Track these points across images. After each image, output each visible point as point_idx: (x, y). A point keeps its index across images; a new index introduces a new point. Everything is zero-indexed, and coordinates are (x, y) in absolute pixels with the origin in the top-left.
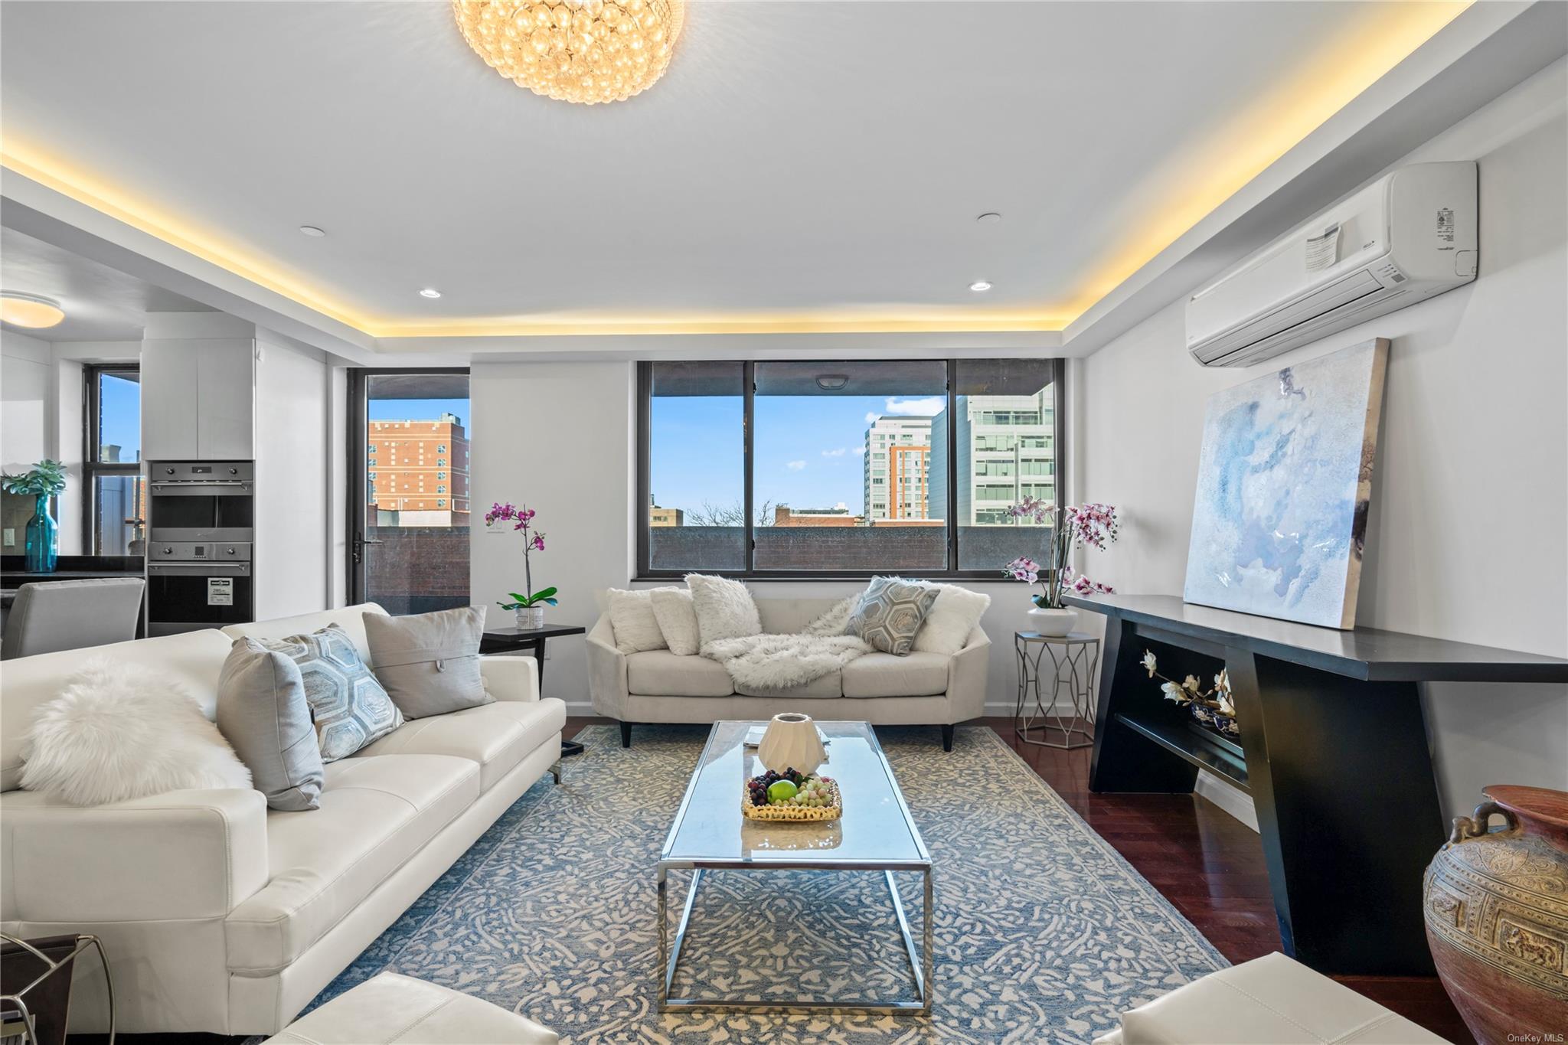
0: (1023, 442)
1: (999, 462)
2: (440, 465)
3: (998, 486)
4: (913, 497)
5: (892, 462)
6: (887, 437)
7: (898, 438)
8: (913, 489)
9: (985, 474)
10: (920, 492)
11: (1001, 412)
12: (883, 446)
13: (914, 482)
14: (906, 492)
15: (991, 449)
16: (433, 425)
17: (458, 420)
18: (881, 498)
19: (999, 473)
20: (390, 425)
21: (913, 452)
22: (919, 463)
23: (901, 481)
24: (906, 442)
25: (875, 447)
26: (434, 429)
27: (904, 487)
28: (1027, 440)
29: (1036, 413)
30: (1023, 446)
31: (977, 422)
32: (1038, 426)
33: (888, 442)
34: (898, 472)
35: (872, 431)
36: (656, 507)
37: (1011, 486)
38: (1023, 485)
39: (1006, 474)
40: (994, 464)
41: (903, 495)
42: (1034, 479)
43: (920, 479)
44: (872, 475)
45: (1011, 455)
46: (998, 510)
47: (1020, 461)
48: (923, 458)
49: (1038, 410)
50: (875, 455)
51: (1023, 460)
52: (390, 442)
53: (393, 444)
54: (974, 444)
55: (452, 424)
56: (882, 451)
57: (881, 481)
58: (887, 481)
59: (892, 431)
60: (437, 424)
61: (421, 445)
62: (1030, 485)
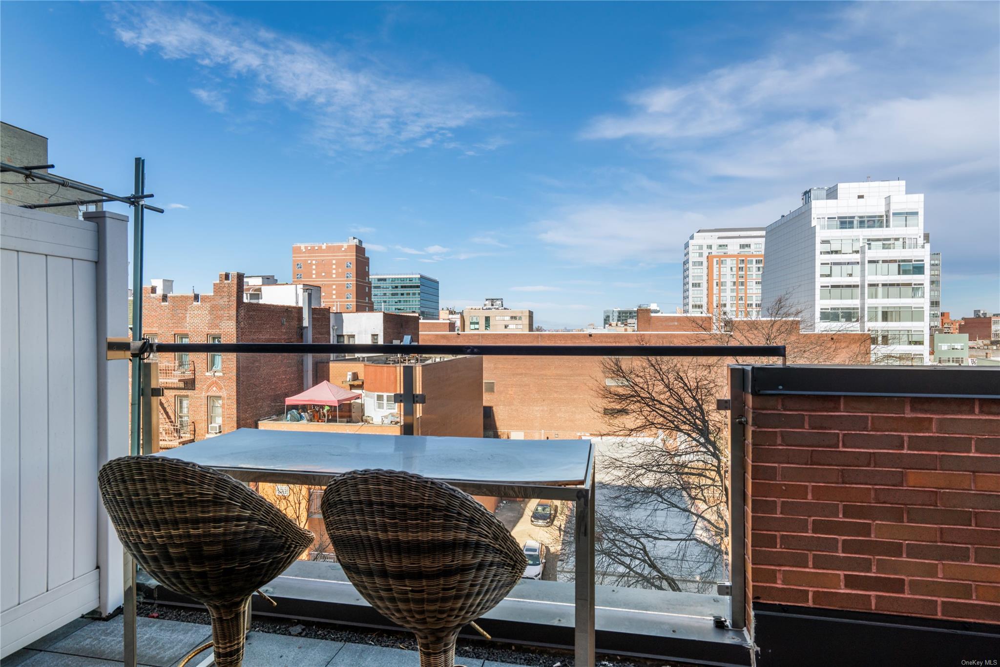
0: (869, 244)
1: (844, 264)
2: (347, 277)
3: (842, 286)
4: (729, 298)
5: (710, 268)
6: (705, 248)
7: (714, 248)
8: (729, 291)
9: (829, 276)
10: (735, 294)
11: (846, 218)
12: (701, 255)
13: (729, 286)
14: (722, 294)
15: (836, 252)
16: (342, 246)
17: (360, 242)
18: (699, 299)
19: (845, 273)
20: (311, 247)
21: (729, 260)
22: (734, 269)
23: (717, 285)
24: (722, 251)
25: (693, 257)
26: (343, 249)
27: (720, 289)
28: (873, 243)
29: (882, 216)
30: (869, 249)
31: (823, 227)
32: (885, 229)
33: (706, 252)
34: (715, 277)
35: (691, 242)
36: (505, 309)
37: (857, 286)
38: (870, 285)
39: (851, 275)
40: (839, 267)
41: (720, 297)
42: (880, 279)
43: (734, 283)
44: (691, 281)
45: (857, 257)
46: (842, 309)
47: (866, 262)
48: (737, 264)
49: (884, 214)
50: (694, 263)
51: (870, 262)
52: (312, 260)
53: (314, 262)
54: (819, 247)
55: (356, 245)
56: (700, 259)
57: (699, 285)
58: (704, 285)
59: (710, 242)
60: (345, 245)
61: (334, 262)
62: (878, 285)
